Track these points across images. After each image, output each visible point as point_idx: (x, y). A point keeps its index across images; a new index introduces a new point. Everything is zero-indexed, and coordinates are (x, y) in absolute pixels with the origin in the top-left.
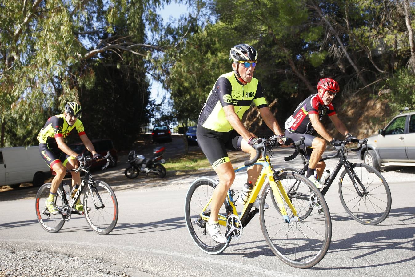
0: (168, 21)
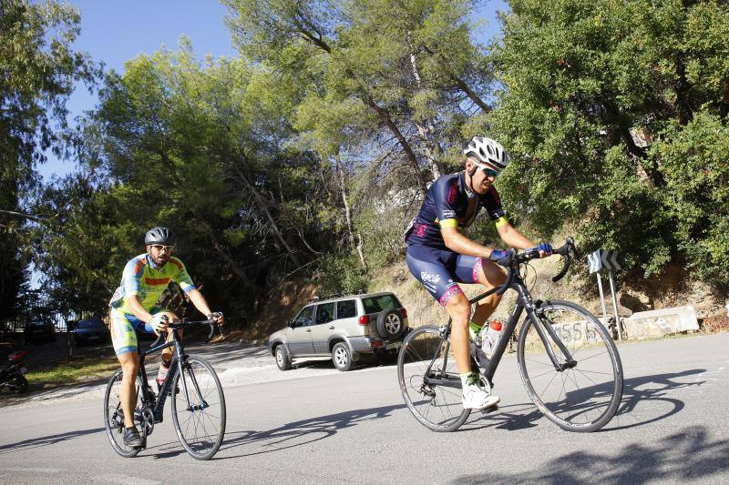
0: (50, 180)
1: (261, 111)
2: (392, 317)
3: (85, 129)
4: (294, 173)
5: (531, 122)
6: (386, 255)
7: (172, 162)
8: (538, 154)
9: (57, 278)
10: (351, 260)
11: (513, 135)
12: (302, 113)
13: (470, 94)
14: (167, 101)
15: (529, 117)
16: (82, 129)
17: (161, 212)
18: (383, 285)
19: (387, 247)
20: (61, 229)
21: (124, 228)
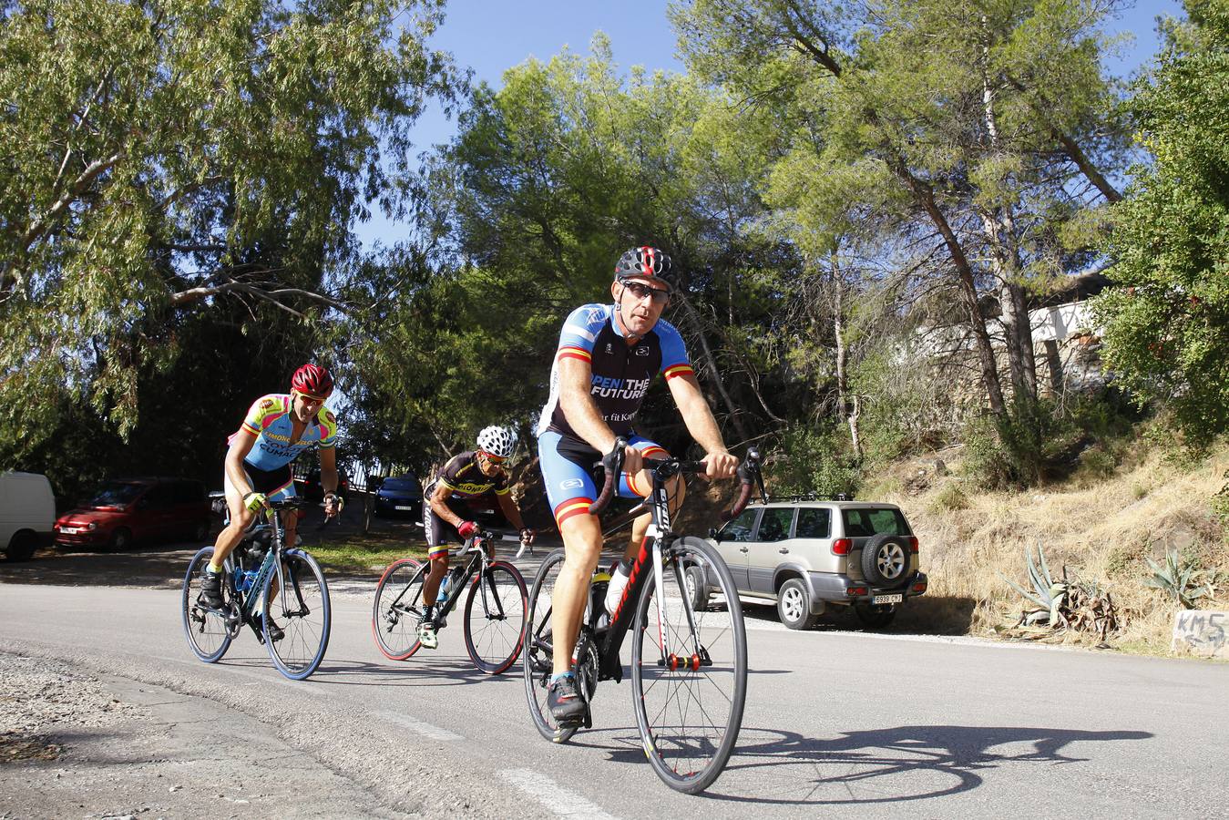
0: (370, 250)
1: (714, 167)
2: (890, 549)
3: (432, 173)
4: (756, 277)
5: (1192, 229)
6: (898, 438)
7: (558, 239)
8: (1199, 288)
9: (362, 405)
10: (835, 440)
11: (1155, 250)
12: (781, 177)
13: (1086, 168)
14: (562, 138)
15: (1189, 219)
16: (427, 173)
17: (531, 319)
18: (886, 491)
19: (902, 426)
20: (377, 327)
21: (471, 338)
